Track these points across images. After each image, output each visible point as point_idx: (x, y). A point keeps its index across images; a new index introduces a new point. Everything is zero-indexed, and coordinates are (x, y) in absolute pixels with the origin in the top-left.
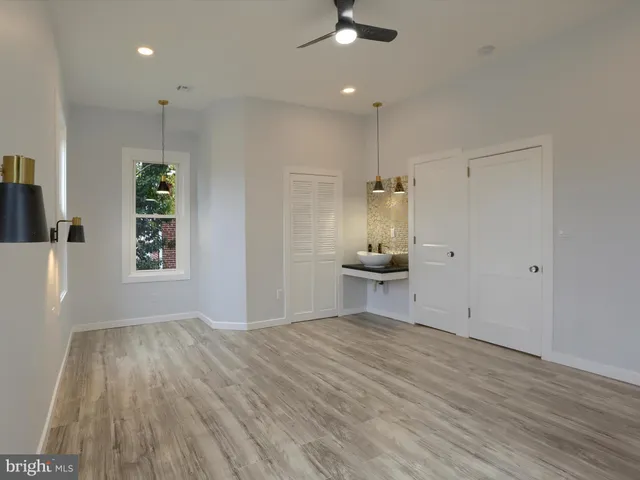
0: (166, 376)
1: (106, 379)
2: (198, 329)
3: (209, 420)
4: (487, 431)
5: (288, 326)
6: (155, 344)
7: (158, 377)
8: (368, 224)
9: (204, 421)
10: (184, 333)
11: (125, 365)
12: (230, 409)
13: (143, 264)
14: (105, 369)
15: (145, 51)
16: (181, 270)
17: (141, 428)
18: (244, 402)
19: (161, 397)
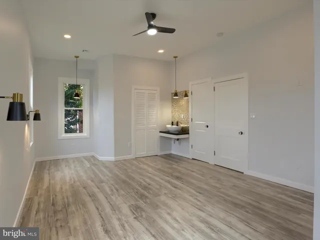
0: (76, 179)
1: (50, 180)
2: (92, 160)
3: (93, 196)
4: (208, 201)
5: (133, 159)
6: (72, 166)
7: (72, 179)
8: (172, 112)
9: (90, 196)
10: (86, 162)
11: (58, 175)
12: (101, 191)
13: (68, 131)
14: (49, 176)
15: (67, 36)
16: (85, 134)
17: (63, 199)
18: (108, 189)
19: (73, 187)
